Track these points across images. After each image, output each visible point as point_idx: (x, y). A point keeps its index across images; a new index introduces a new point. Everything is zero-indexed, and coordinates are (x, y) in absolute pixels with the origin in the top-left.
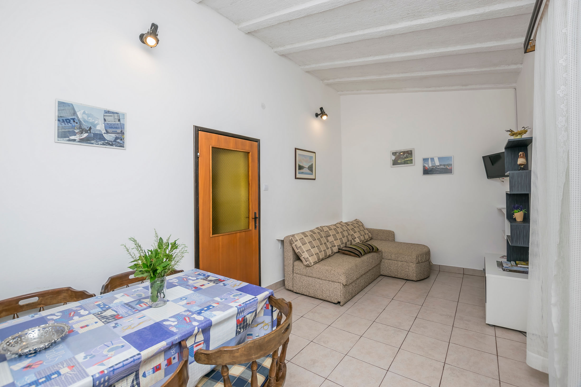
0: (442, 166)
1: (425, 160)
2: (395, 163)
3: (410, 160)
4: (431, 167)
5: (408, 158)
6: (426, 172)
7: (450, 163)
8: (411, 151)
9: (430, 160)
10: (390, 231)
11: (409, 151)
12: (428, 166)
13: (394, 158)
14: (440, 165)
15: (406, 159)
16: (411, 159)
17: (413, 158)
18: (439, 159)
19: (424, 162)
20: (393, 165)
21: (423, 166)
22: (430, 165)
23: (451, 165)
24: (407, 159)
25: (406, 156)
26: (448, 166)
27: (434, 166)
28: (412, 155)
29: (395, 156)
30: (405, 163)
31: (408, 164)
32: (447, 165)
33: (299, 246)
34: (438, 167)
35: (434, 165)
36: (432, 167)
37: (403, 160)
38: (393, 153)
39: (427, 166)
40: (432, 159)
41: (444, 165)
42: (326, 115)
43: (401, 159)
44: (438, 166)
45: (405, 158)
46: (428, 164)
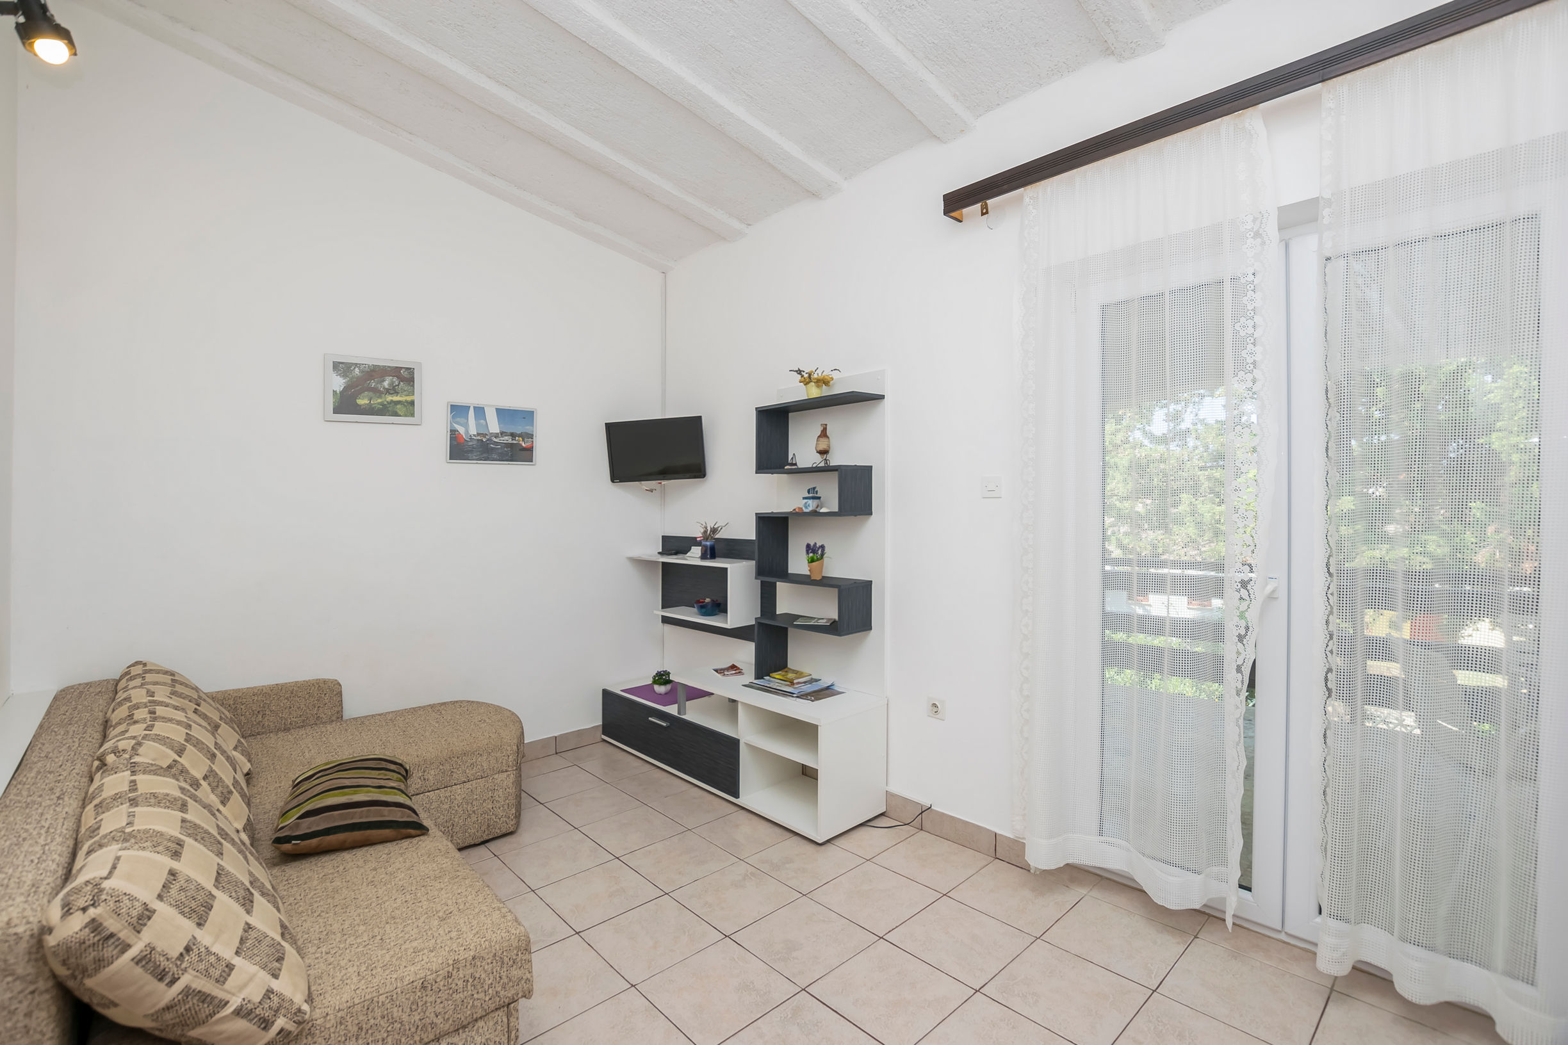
0: (506, 438)
1: (458, 411)
2: (345, 404)
3: (406, 401)
4: (474, 435)
5: (397, 393)
6: (459, 450)
7: (527, 429)
8: (410, 371)
9: (471, 412)
10: (325, 682)
11: (402, 368)
12: (467, 432)
13: (339, 383)
14: (503, 433)
15: (389, 398)
16: (409, 398)
17: (416, 398)
18: (502, 413)
19: (453, 417)
20: (337, 410)
21: (451, 431)
22: (473, 431)
23: (531, 436)
24: (396, 398)
25: (391, 384)
26: (523, 440)
27: (484, 435)
28: (413, 386)
29: (344, 375)
30: (384, 410)
31: (396, 414)
32: (519, 436)
33: (181, 950)
34: (495, 440)
35: (485, 432)
36: (479, 438)
37: (380, 397)
38: (336, 366)
39: (461, 430)
40: (480, 411)
41: (513, 435)
42: (63, 33)
43: (371, 394)
44: (496, 436)
45: (388, 391)
46: (466, 426)
